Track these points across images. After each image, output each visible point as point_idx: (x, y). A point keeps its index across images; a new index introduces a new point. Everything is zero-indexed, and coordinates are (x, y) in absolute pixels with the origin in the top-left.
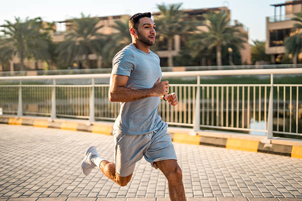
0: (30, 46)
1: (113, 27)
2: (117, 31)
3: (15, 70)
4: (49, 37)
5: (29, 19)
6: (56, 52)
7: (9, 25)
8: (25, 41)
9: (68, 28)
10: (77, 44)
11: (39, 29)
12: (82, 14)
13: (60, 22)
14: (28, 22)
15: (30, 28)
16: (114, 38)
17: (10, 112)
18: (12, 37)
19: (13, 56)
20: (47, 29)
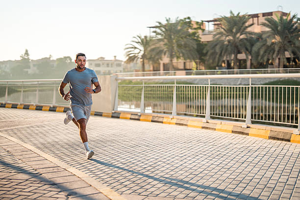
0: (179, 46)
1: (264, 24)
2: (267, 29)
3: (164, 70)
4: (198, 37)
5: (179, 19)
6: (205, 51)
7: (160, 26)
8: (174, 41)
9: (216, 27)
10: (226, 43)
11: (188, 29)
12: (231, 12)
13: (208, 22)
14: (178, 23)
15: (179, 28)
16: (264, 36)
17: (159, 111)
18: (163, 37)
19: (163, 56)
20: (195, 29)
